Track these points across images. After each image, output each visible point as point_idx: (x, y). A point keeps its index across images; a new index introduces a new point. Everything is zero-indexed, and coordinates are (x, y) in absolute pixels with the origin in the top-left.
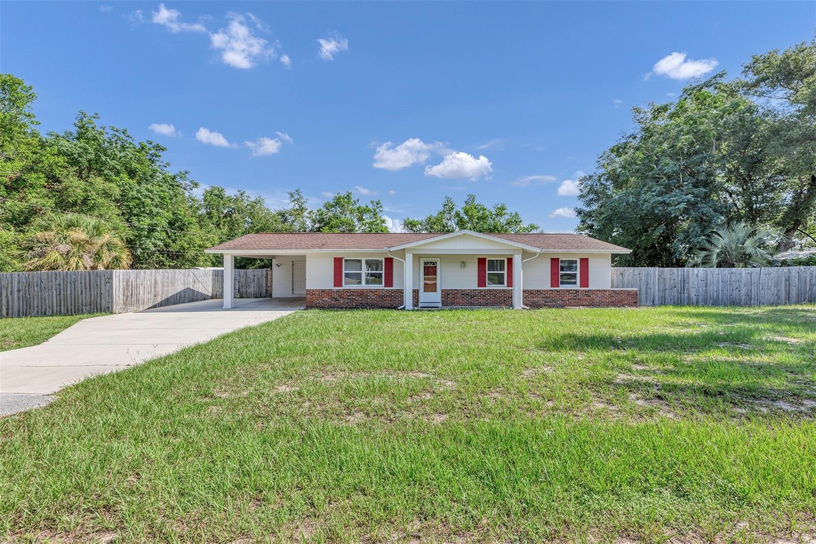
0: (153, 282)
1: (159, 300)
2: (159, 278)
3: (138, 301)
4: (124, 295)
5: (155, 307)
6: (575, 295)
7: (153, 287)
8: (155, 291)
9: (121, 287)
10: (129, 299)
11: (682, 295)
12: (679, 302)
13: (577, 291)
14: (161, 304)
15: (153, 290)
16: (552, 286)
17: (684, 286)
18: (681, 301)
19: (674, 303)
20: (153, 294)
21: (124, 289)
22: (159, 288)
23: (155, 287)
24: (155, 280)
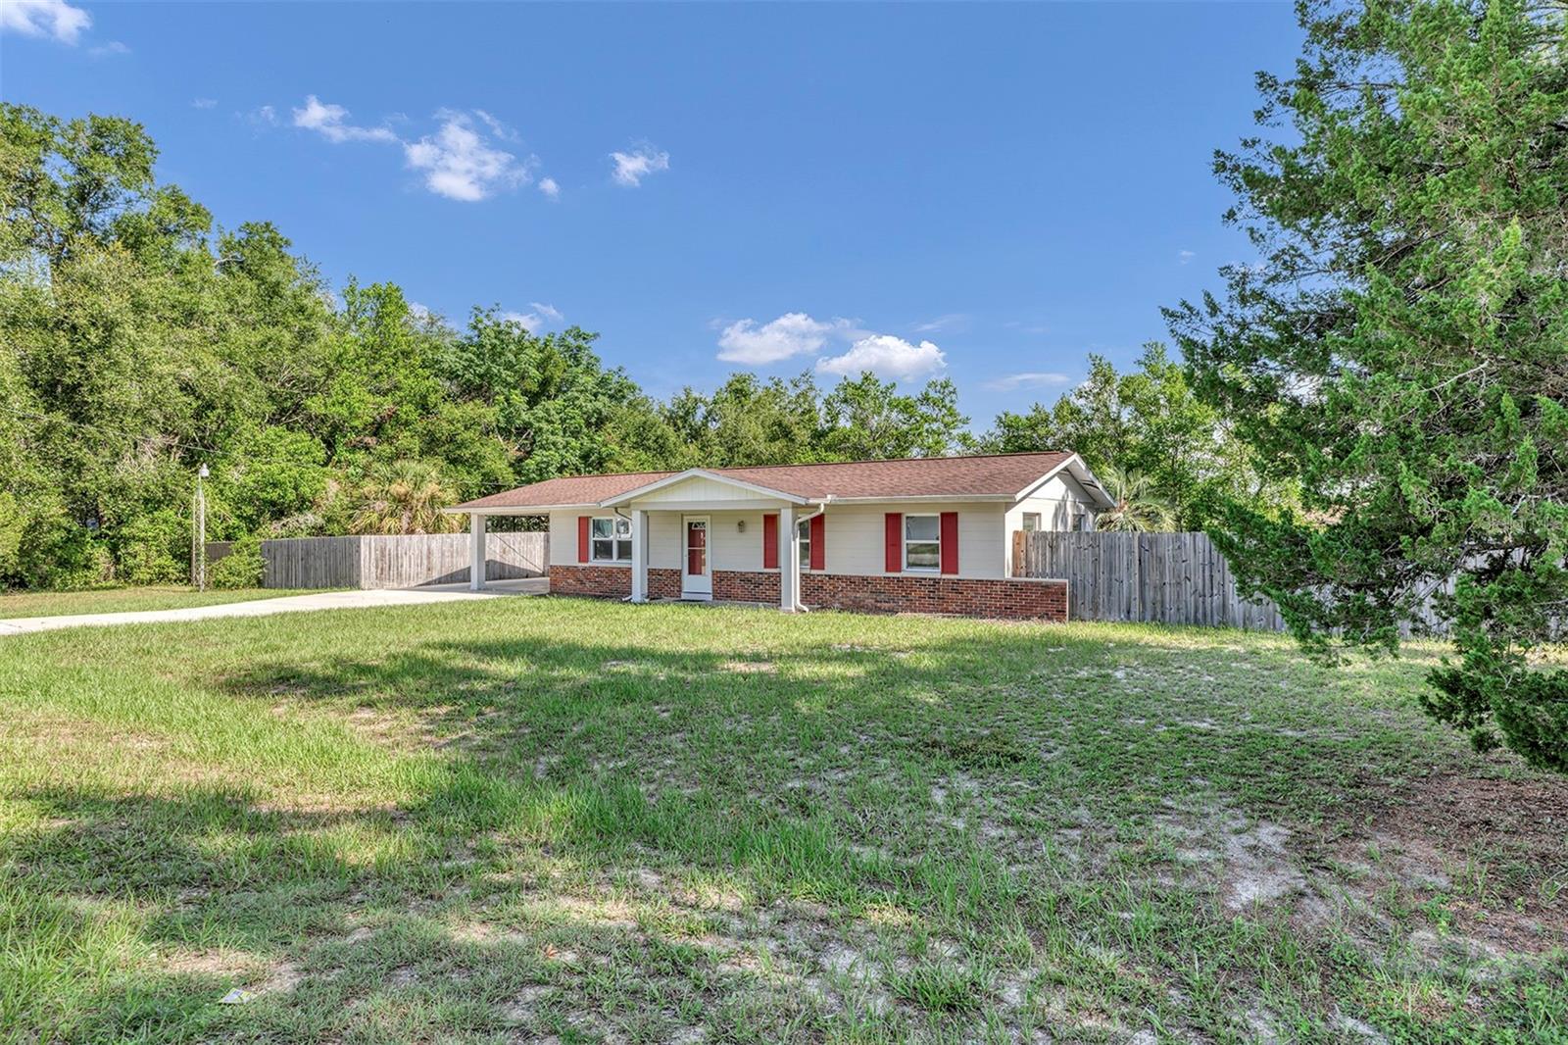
0: (425, 551)
1: (435, 575)
2: (434, 545)
3: (400, 575)
4: (377, 568)
5: (428, 584)
6: (932, 589)
7: (425, 557)
8: (429, 563)
9: (373, 557)
10: (386, 572)
11: (1208, 600)
12: (1200, 616)
13: (936, 582)
14: (439, 581)
15: (425, 562)
16: (887, 570)
17: (1212, 576)
18: (1205, 614)
19: (1187, 619)
20: (425, 567)
21: (377, 561)
22: (436, 560)
23: (429, 558)
24: (429, 549)
